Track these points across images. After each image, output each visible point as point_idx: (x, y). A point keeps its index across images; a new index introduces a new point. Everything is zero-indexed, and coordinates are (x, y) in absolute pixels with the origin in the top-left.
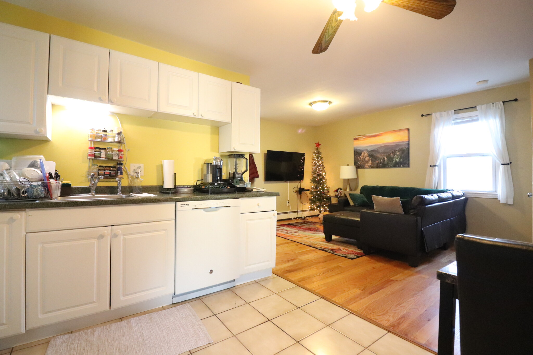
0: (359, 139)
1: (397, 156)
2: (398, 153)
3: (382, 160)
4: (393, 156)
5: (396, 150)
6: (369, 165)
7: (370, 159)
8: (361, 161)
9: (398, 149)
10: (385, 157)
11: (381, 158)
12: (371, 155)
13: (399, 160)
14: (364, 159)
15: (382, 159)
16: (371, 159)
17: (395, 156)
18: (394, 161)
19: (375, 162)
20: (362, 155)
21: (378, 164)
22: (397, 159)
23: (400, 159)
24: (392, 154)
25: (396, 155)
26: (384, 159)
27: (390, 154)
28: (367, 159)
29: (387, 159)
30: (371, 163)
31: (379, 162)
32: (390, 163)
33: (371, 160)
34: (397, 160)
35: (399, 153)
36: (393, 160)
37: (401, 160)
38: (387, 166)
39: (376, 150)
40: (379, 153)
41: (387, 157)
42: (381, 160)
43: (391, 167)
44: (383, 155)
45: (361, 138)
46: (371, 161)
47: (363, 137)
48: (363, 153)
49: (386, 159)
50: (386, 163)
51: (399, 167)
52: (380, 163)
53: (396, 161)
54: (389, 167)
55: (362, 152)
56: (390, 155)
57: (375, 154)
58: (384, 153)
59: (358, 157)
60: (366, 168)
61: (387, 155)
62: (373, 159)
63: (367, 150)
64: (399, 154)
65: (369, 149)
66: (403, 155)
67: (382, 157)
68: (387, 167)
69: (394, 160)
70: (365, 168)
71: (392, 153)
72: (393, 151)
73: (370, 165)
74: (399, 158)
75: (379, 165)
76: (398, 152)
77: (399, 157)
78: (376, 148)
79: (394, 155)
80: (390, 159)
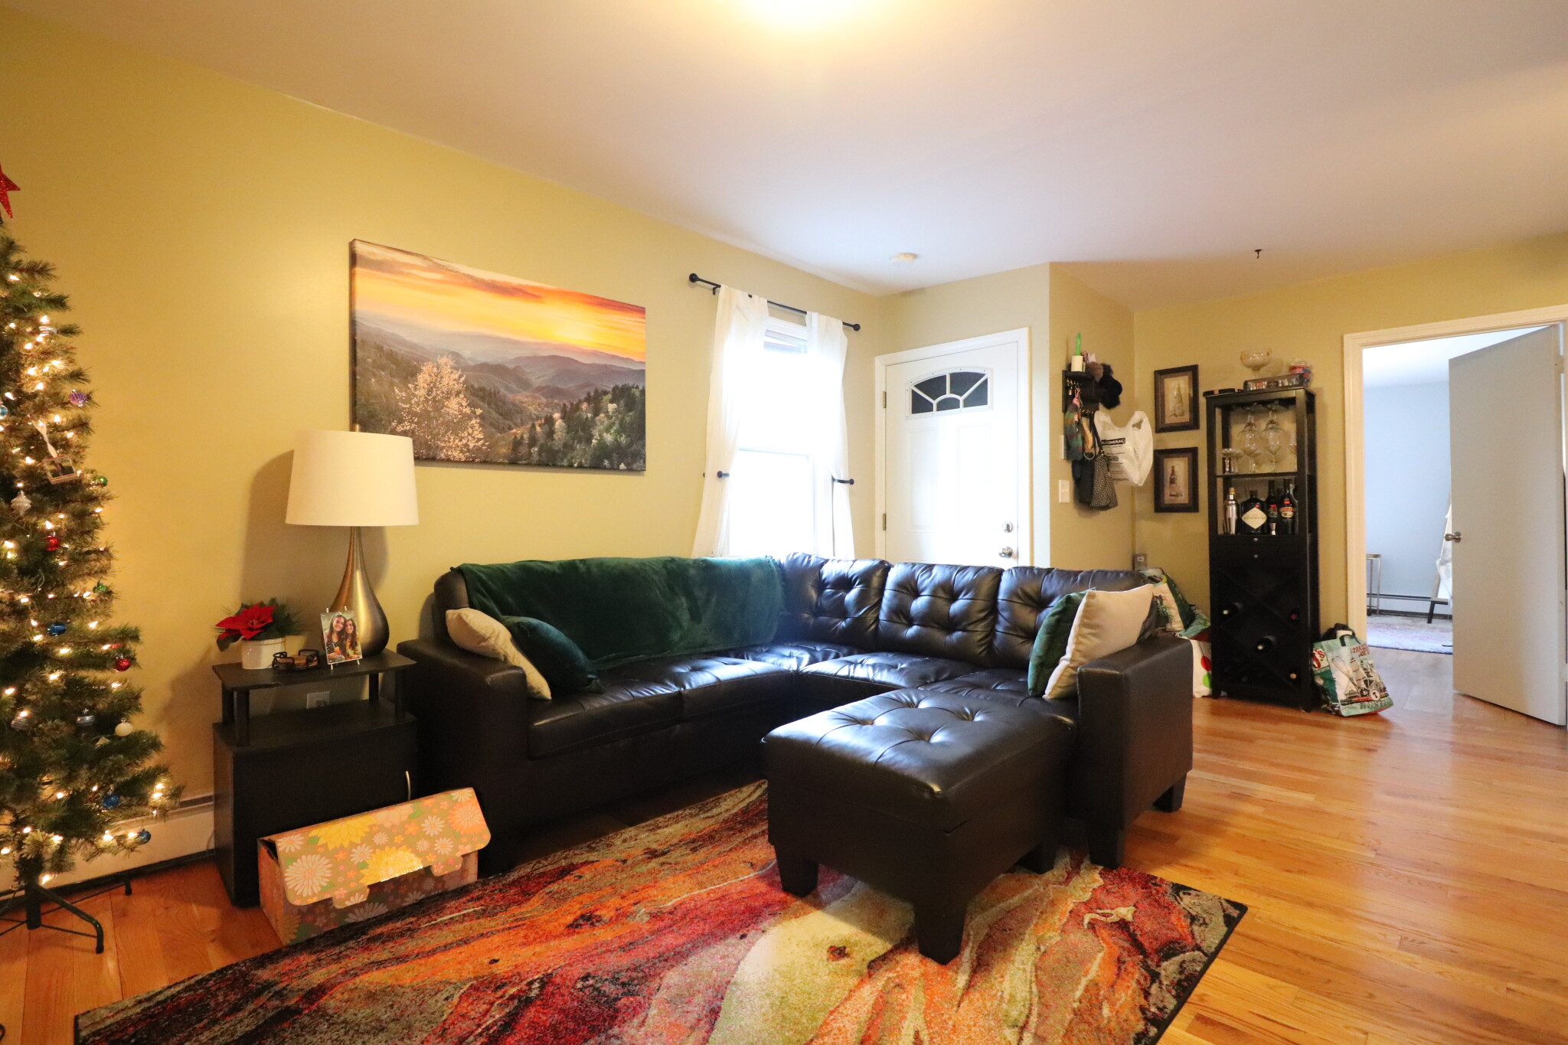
0: (401, 273)
1: (609, 417)
2: (612, 407)
3: (538, 429)
4: (589, 415)
5: (605, 393)
6: (466, 445)
7: (475, 413)
8: (415, 414)
9: (612, 386)
10: (556, 415)
11: (538, 418)
12: (482, 389)
13: (616, 440)
14: (438, 405)
15: (539, 422)
16: (479, 411)
17: (597, 418)
18: (594, 441)
19: (502, 431)
20: (423, 379)
21: (517, 443)
22: (607, 430)
23: (618, 432)
24: (584, 406)
25: (602, 415)
26: (550, 421)
27: (580, 402)
28: (454, 406)
29: (564, 424)
30: (481, 436)
31: (526, 436)
32: (578, 447)
33: (482, 417)
34: (605, 434)
35: (614, 405)
36: (591, 437)
37: (623, 439)
38: (562, 460)
39: (511, 366)
40: (525, 384)
41: (563, 418)
42: (533, 426)
43: (581, 467)
44: (544, 400)
45: (411, 271)
46: (481, 425)
47: (429, 269)
48: (427, 368)
49: (559, 424)
50: (561, 446)
51: (614, 469)
52: (533, 441)
53: (601, 440)
54: (571, 466)
55: (422, 360)
56: (576, 408)
57: (503, 391)
58: (552, 392)
59: (392, 384)
60: (448, 461)
61: (565, 405)
62: (494, 415)
63: (456, 356)
64: (616, 411)
65: (473, 353)
66: (628, 419)
67: (544, 415)
68: (562, 467)
69: (596, 433)
70: (442, 460)
71: (588, 400)
72: (592, 394)
73: (471, 445)
74: (615, 428)
75: (523, 450)
76: (612, 402)
77: (614, 424)
78: (512, 357)
79: (596, 414)
80: (580, 429)
